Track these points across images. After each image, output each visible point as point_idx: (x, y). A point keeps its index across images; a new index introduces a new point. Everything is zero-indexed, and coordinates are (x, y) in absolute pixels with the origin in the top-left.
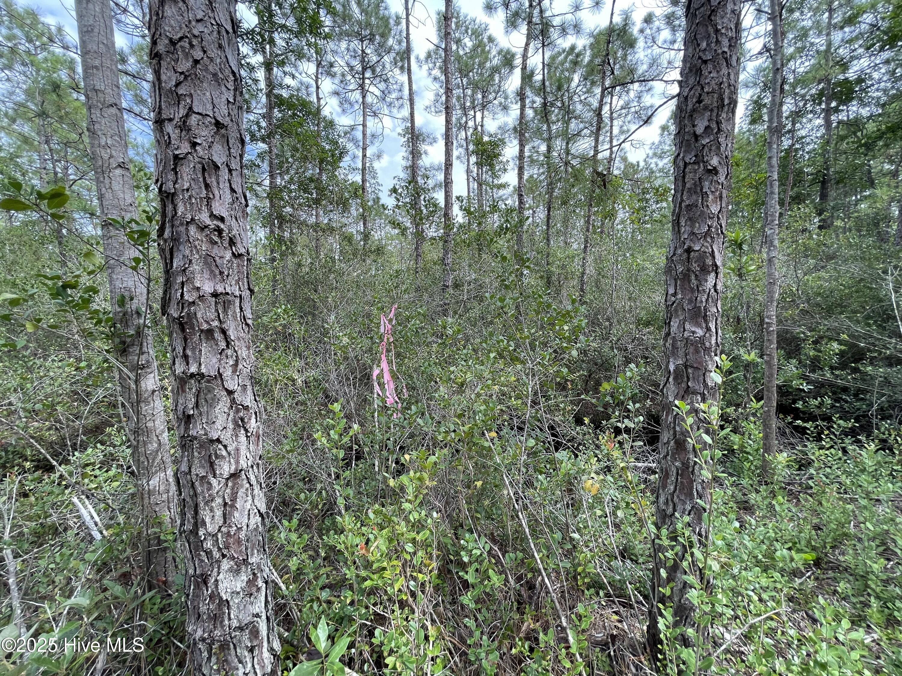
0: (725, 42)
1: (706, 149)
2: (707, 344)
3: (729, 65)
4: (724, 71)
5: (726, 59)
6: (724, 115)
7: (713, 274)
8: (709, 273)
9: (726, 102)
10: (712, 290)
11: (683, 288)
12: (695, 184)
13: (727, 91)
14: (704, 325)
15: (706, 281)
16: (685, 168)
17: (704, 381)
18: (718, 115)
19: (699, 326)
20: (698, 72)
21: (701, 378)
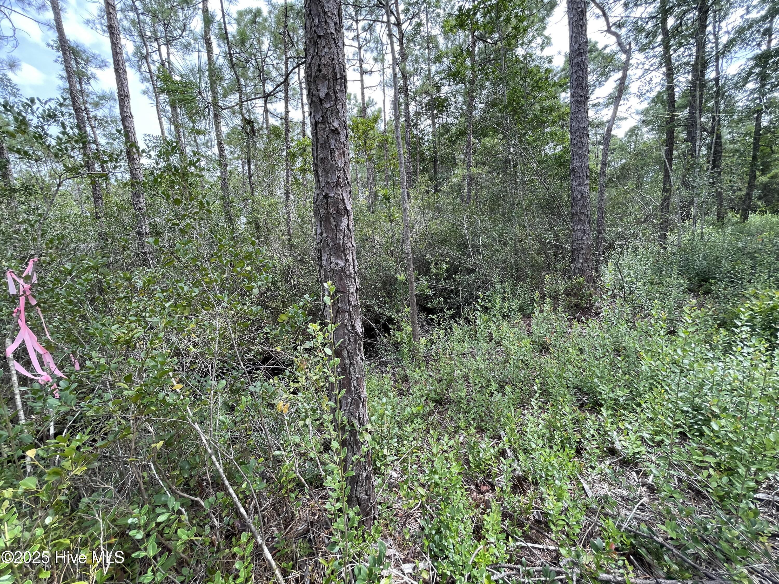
0: (332, 25)
1: (329, 113)
2: (348, 272)
3: (337, 46)
4: (334, 49)
5: (334, 39)
6: (338, 87)
7: (345, 217)
8: (342, 216)
9: (338, 76)
10: (347, 230)
11: (326, 229)
12: (324, 140)
13: (338, 68)
14: (344, 258)
15: (342, 222)
16: (316, 126)
17: (349, 301)
18: (334, 86)
19: (341, 259)
20: (316, 44)
21: (347, 300)
